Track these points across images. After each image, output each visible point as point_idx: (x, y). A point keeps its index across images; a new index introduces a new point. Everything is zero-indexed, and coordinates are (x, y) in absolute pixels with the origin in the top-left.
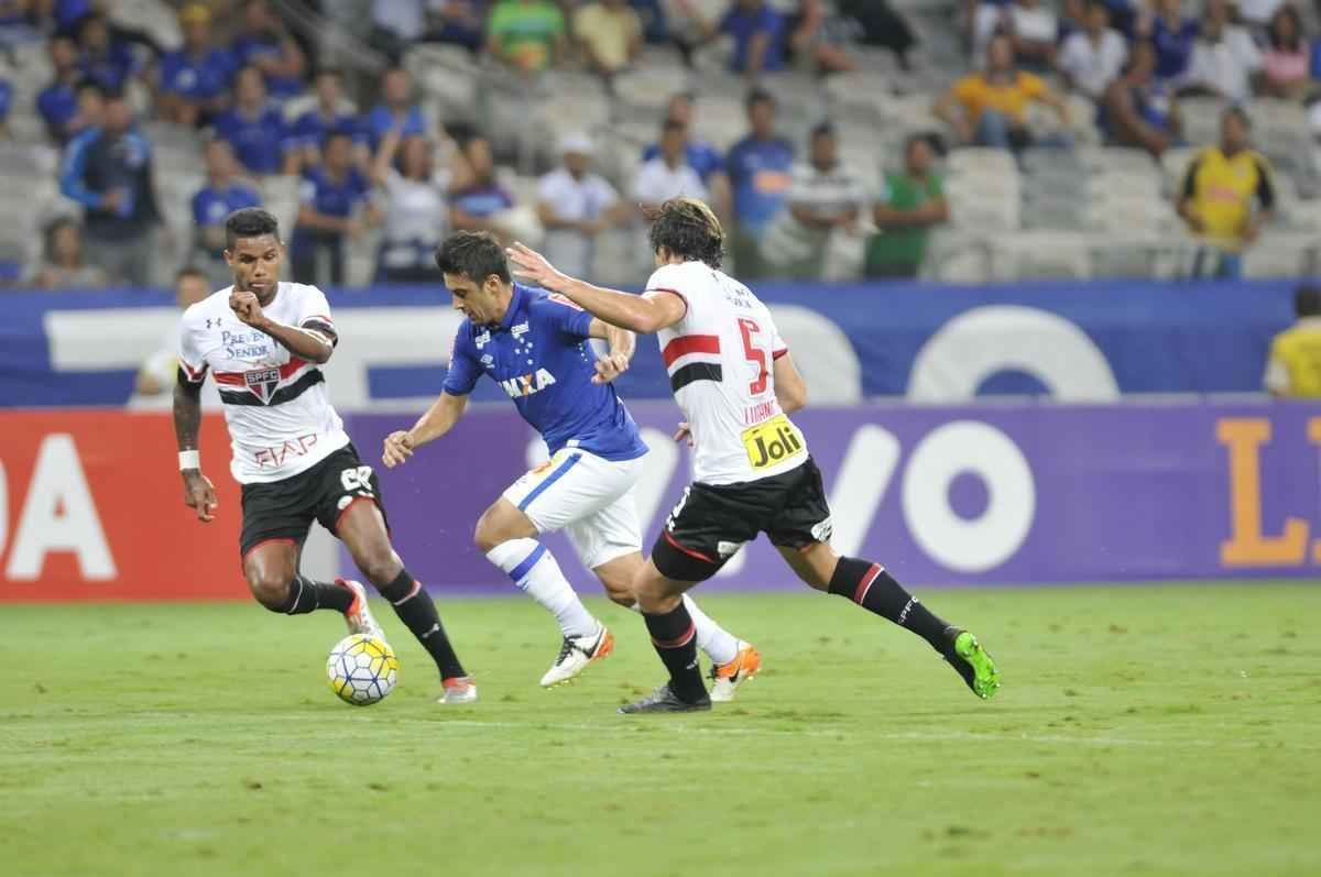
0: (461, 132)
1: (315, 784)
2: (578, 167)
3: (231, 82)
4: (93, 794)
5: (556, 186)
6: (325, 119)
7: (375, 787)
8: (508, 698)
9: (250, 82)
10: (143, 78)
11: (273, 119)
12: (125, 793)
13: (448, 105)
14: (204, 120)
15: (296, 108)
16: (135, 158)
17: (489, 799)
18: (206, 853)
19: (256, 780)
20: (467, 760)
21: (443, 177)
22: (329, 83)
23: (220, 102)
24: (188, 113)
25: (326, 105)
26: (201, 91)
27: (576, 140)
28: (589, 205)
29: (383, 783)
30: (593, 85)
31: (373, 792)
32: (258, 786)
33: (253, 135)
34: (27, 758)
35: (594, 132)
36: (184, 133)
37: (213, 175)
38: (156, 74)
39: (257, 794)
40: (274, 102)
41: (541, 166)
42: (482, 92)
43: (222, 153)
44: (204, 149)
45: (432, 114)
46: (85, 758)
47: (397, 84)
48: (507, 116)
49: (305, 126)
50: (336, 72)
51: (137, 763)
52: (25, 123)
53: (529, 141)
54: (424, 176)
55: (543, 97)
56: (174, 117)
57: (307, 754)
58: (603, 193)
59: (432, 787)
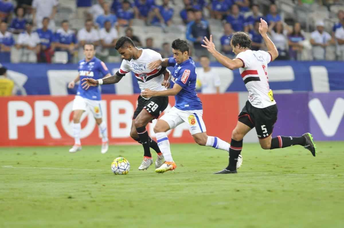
0: (290, 21)
1: (253, 190)
2: (321, 30)
3: (230, 8)
4: (196, 193)
5: (316, 35)
6: (254, 17)
7: (269, 191)
8: (303, 168)
9: (235, 8)
10: (207, 7)
11: (241, 18)
12: (204, 193)
13: (287, 14)
14: (224, 17)
15: (247, 15)
16: (204, 27)
17: (298, 194)
18: (225, 208)
19: (238, 189)
20: (293, 184)
21: (285, 32)
22: (255, 8)
23: (228, 13)
24: (220, 17)
25: (255, 14)
26: (222, 10)
27: (320, 23)
29: (271, 189)
30: (325, 8)
31: (268, 192)
32: (238, 191)
33: (236, 22)
34: (179, 184)
35: (325, 20)
36: (218, 22)
37: (226, 32)
38: (211, 6)
39: (238, 193)
40: (241, 13)
41: (312, 30)
42: (295, 10)
43: (228, 26)
44: (223, 25)
45: (283, 16)
46: (193, 183)
47: (273, 8)
48: (302, 16)
49: (250, 19)
50: (257, 5)
51: (207, 185)
52: (177, 19)
53: (308, 23)
54: (281, 32)
55: (312, 11)
56: (216, 18)
57: (251, 183)
58: (328, 36)
59: (284, 191)
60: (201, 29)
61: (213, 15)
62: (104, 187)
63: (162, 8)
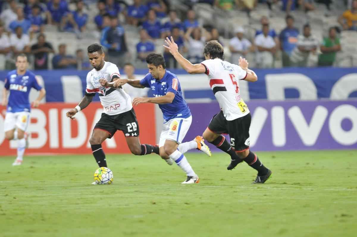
0: (209, 27)
1: (170, 203)
2: (240, 36)
3: (146, 14)
4: (110, 205)
5: (235, 42)
6: (172, 24)
7: (186, 204)
8: (222, 180)
9: (152, 14)
10: (123, 13)
11: (158, 24)
12: (120, 205)
13: (206, 20)
14: (139, 24)
15: (164, 21)
16: (120, 33)
17: (217, 207)
18: (141, 221)
19: (154, 202)
20: (211, 196)
21: (204, 39)
22: (173, 14)
23: (144, 19)
24: (135, 22)
25: (172, 20)
26: (138, 16)
27: (240, 29)
28: (244, 46)
29: (188, 202)
30: (245, 14)
31: (186, 205)
32: (155, 203)
33: (152, 28)
34: (92, 196)
35: (245, 27)
36: (134, 28)
37: (142, 39)
38: (126, 12)
39: (154, 205)
40: (158, 19)
41: (231, 36)
42: (214, 16)
43: (144, 33)
44: (139, 32)
45: (201, 23)
46: (108, 196)
47: (191, 14)
48: (221, 22)
49: (167, 25)
50: (175, 11)
51: (122, 197)
52: (91, 25)
53: (227, 29)
54: (199, 39)
55: (231, 17)
56: (131, 23)
57: (168, 195)
58: (247, 44)
59: (202, 204)
60: (116, 36)
61: (128, 21)
62: (14, 199)
63: (76, 13)
